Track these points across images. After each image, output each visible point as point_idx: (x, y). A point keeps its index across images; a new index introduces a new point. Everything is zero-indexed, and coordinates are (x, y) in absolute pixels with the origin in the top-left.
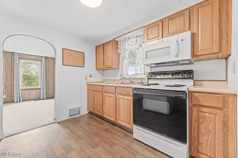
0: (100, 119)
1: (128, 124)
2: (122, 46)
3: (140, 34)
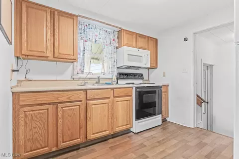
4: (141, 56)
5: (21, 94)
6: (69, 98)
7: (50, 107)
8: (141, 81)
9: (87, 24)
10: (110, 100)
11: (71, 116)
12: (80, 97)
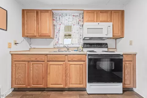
0: (40, 92)
1: (81, 84)
2: (58, 19)
3: (77, 14)
4: (102, 28)
5: (14, 55)
6: (36, 59)
7: (26, 63)
8: (106, 49)
9: (61, 14)
10: (65, 62)
11: (37, 70)
12: (43, 59)
